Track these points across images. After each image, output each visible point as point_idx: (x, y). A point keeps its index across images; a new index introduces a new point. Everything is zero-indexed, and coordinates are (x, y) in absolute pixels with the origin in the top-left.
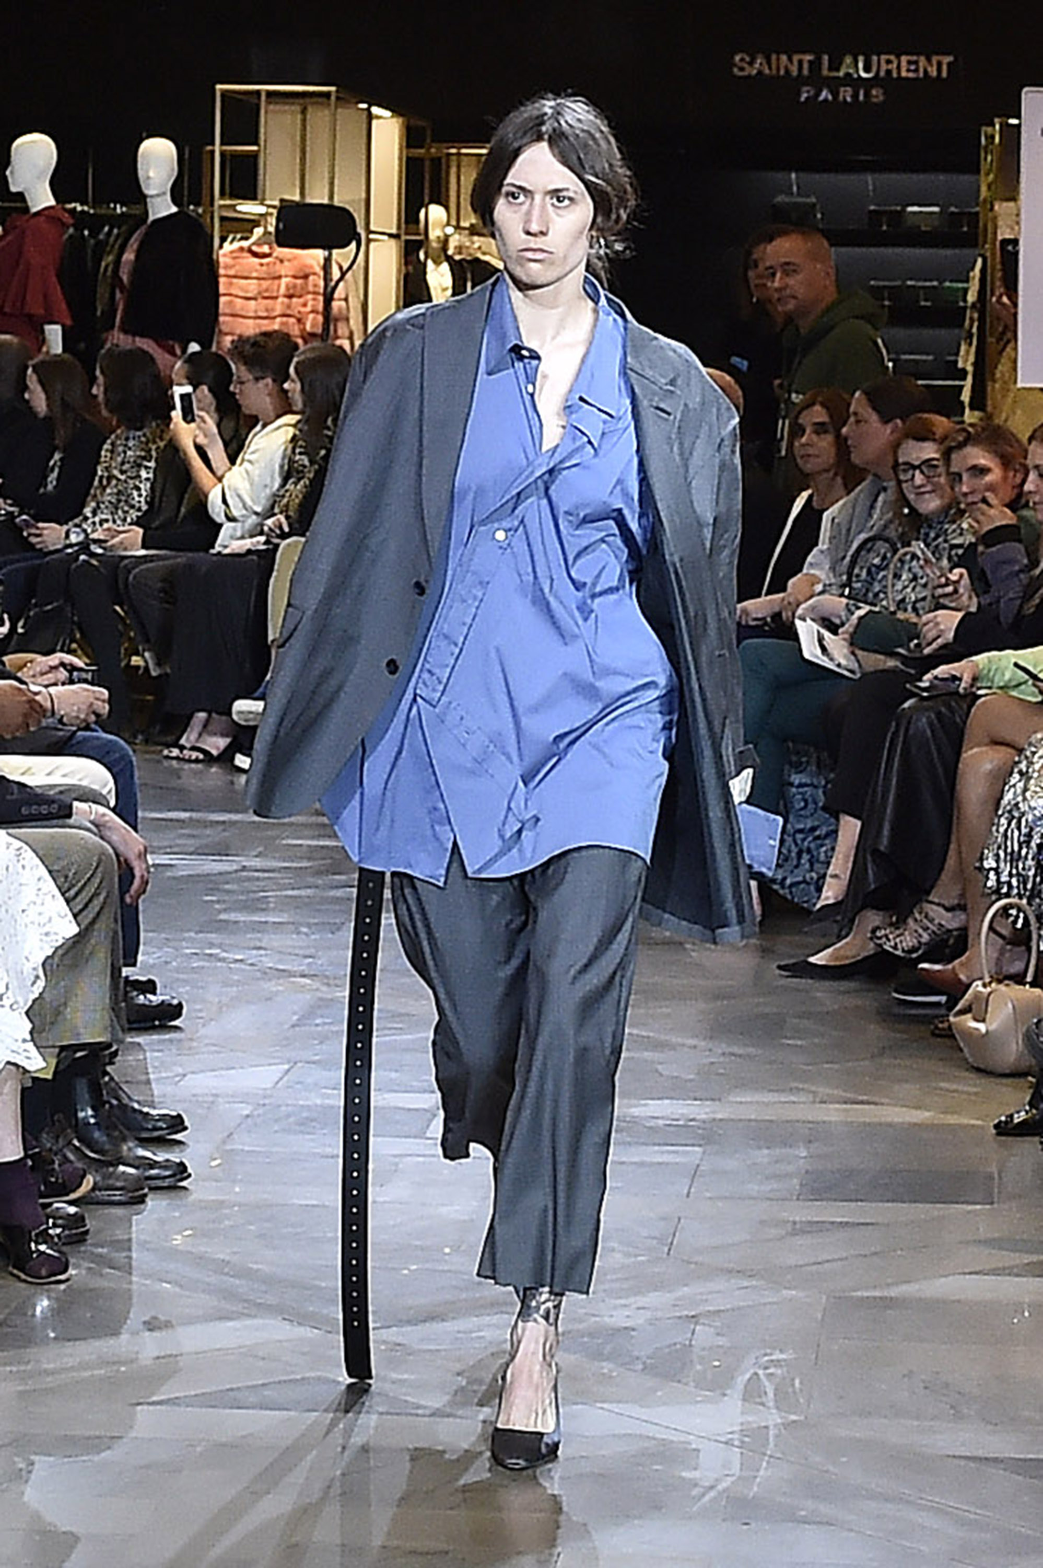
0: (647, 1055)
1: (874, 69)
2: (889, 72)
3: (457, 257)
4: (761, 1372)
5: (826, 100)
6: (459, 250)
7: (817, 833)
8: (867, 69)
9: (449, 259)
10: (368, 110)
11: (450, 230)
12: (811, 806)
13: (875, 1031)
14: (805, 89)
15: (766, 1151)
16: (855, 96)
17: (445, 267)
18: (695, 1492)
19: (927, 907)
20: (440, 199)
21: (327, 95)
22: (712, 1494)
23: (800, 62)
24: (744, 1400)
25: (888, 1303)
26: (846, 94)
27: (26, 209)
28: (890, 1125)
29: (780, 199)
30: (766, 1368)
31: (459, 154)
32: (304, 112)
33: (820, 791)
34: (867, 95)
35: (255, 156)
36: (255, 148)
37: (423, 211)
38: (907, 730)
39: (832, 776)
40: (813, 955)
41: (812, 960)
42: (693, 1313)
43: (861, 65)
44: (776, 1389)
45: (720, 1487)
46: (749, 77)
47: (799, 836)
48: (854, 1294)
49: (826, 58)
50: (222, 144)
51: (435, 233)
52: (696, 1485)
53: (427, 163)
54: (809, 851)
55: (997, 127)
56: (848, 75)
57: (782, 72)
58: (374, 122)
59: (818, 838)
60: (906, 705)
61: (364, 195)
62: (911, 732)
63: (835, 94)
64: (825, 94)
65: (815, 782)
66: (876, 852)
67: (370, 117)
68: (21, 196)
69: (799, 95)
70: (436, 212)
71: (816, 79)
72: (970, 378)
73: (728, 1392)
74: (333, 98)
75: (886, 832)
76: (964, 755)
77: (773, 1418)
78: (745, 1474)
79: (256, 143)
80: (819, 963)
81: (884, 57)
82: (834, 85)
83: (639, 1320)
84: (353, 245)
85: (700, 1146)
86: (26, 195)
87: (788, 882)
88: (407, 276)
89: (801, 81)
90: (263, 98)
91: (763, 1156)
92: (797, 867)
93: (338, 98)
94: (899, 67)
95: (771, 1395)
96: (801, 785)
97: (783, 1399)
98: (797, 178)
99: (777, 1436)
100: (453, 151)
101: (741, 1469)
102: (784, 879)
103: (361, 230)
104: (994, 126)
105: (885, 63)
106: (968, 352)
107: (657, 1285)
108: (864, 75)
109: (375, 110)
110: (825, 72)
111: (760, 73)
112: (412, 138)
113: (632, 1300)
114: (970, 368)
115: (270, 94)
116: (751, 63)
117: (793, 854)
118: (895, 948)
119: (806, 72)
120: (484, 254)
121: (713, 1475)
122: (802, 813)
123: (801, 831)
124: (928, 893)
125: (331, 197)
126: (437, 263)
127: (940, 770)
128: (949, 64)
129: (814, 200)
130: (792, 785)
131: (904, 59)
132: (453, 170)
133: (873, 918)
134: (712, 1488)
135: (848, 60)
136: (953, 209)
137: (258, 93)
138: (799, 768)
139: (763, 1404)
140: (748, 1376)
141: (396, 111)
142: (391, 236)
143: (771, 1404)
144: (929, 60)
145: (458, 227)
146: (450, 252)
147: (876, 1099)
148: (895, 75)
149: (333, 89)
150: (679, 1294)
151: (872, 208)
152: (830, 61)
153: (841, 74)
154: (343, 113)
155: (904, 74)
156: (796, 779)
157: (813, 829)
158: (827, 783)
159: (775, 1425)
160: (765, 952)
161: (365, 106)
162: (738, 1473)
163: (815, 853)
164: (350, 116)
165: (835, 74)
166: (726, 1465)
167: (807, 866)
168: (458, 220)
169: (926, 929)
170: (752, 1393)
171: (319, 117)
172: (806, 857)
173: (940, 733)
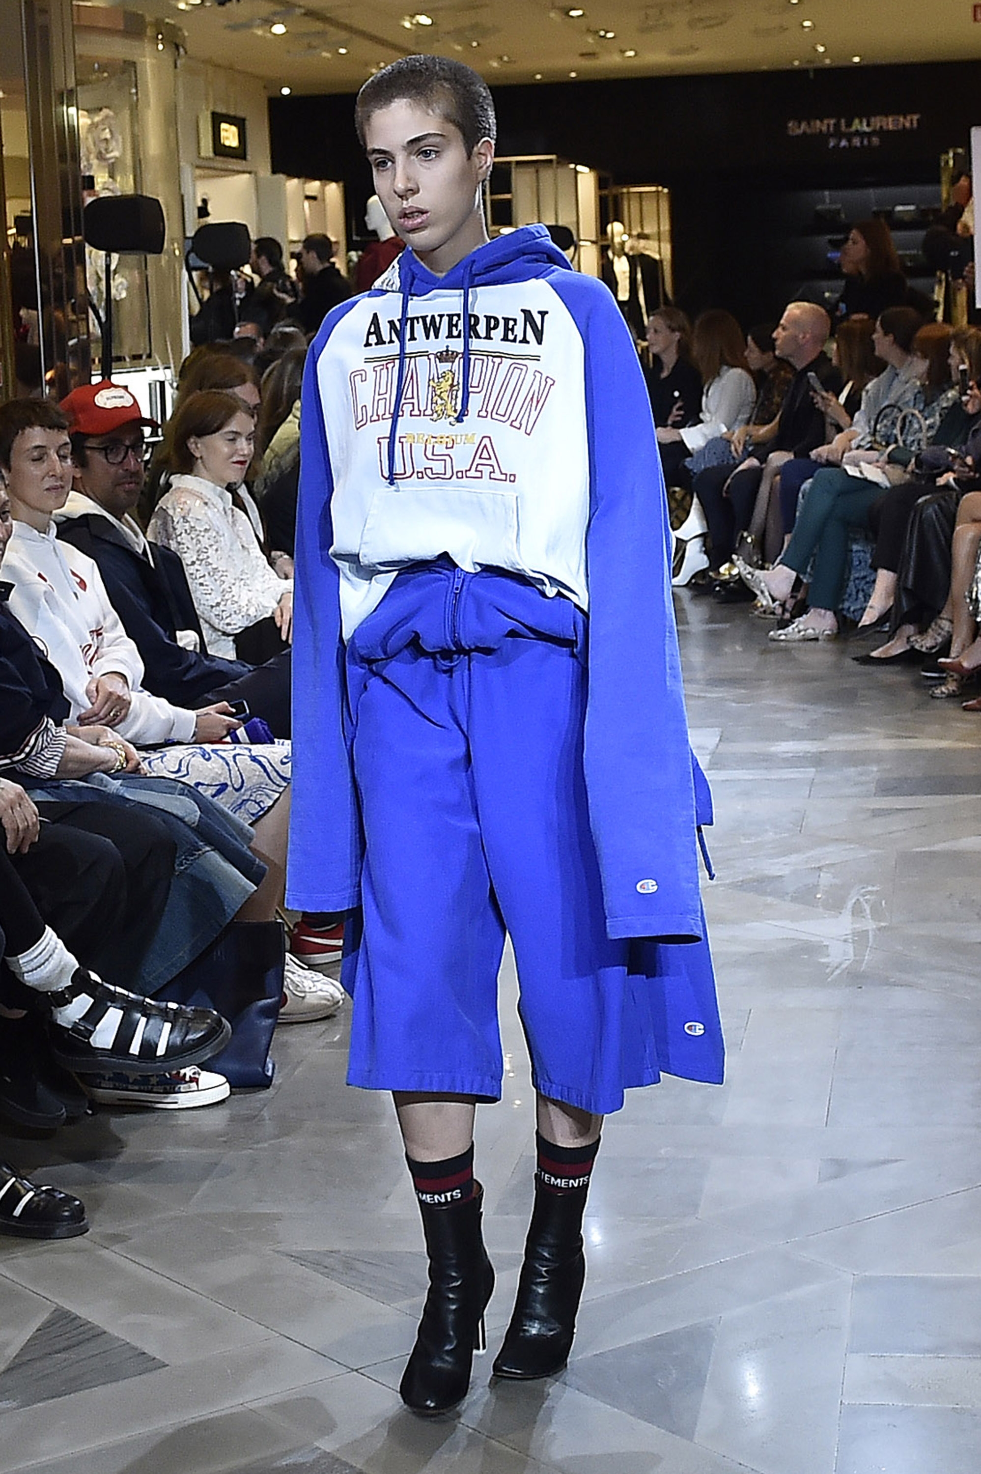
0: (778, 716)
1: (872, 124)
2: (881, 127)
3: (631, 253)
4: (862, 900)
5: (844, 147)
6: (632, 249)
7: (868, 579)
8: (868, 125)
9: (626, 255)
10: (575, 169)
11: (625, 237)
12: (863, 564)
13: (912, 694)
14: (831, 140)
15: (853, 769)
16: (862, 143)
17: (624, 259)
18: (828, 971)
19: (939, 621)
20: (618, 218)
21: (551, 161)
22: (838, 971)
23: (828, 125)
24: (853, 914)
25: (932, 854)
26: (856, 142)
27: (378, 240)
28: (927, 750)
29: (819, 207)
30: (864, 896)
31: (628, 193)
32: (537, 171)
33: (868, 556)
34: (869, 141)
35: (509, 201)
36: (508, 196)
37: (609, 227)
38: (921, 514)
39: (875, 546)
40: (873, 651)
41: (874, 654)
42: (817, 866)
43: (865, 124)
44: (871, 908)
45: (844, 966)
46: (797, 136)
47: (857, 582)
48: (914, 850)
49: (843, 121)
50: (492, 193)
51: (617, 240)
52: (828, 967)
53: (610, 198)
54: (863, 590)
55: (951, 155)
56: (857, 131)
57: (818, 131)
58: (579, 176)
59: (867, 583)
60: (920, 501)
61: (575, 219)
62: (924, 516)
63: (849, 141)
64: (844, 143)
65: (866, 549)
66: (905, 589)
67: (577, 172)
68: (374, 233)
69: (828, 144)
70: (616, 228)
71: (838, 134)
72: (941, 307)
73: (843, 911)
74: (555, 162)
75: (911, 576)
76: (958, 528)
77: (870, 925)
78: (857, 958)
79: (509, 192)
80: (878, 656)
81: (878, 118)
82: (849, 137)
83: (786, 871)
84: (572, 249)
85: (814, 767)
86: (379, 231)
87: (852, 609)
88: (603, 265)
89: (830, 135)
90: (513, 166)
91: (851, 771)
92: (856, 599)
93: (558, 163)
94: (888, 124)
95: (868, 911)
96: (857, 551)
97: (876, 914)
98: (830, 195)
99: (875, 936)
100: (625, 190)
101: (855, 956)
102: (849, 608)
103: (575, 238)
104: (947, 153)
105: (878, 122)
106: (939, 292)
107: (797, 850)
108: (866, 129)
109: (580, 168)
110: (843, 128)
111: (804, 133)
112: (601, 184)
113: (780, 860)
114: (941, 300)
115: (518, 163)
116: (799, 127)
117: (854, 593)
118: (922, 646)
119: (831, 129)
120: (647, 249)
121: (838, 960)
122: (859, 568)
123: (858, 578)
124: (940, 612)
125: (557, 221)
126: (619, 257)
127: (942, 538)
128: (918, 120)
129: (839, 206)
130: (851, 551)
131: (890, 119)
132: (626, 203)
133: (909, 629)
134: (837, 968)
135: (857, 121)
136: (923, 207)
137: (509, 163)
138: (855, 541)
139: (864, 917)
140: (854, 901)
141: (591, 168)
142: (593, 242)
143: (869, 917)
144: (905, 118)
145: (630, 235)
146: (626, 250)
147: (917, 735)
148: (885, 127)
149: (553, 157)
150: (808, 855)
151: (875, 208)
152: (846, 122)
153: (853, 128)
154: (561, 172)
155: (891, 127)
156: (855, 547)
157: (864, 577)
158: (872, 550)
159: (873, 930)
160: (843, 652)
161: (572, 166)
162: (853, 958)
163: (867, 591)
164: (564, 173)
165: (847, 130)
166: (845, 953)
167: (863, 599)
168: (630, 230)
169: (939, 634)
170: (857, 911)
171: (547, 175)
172: (861, 595)
173: (940, 515)
